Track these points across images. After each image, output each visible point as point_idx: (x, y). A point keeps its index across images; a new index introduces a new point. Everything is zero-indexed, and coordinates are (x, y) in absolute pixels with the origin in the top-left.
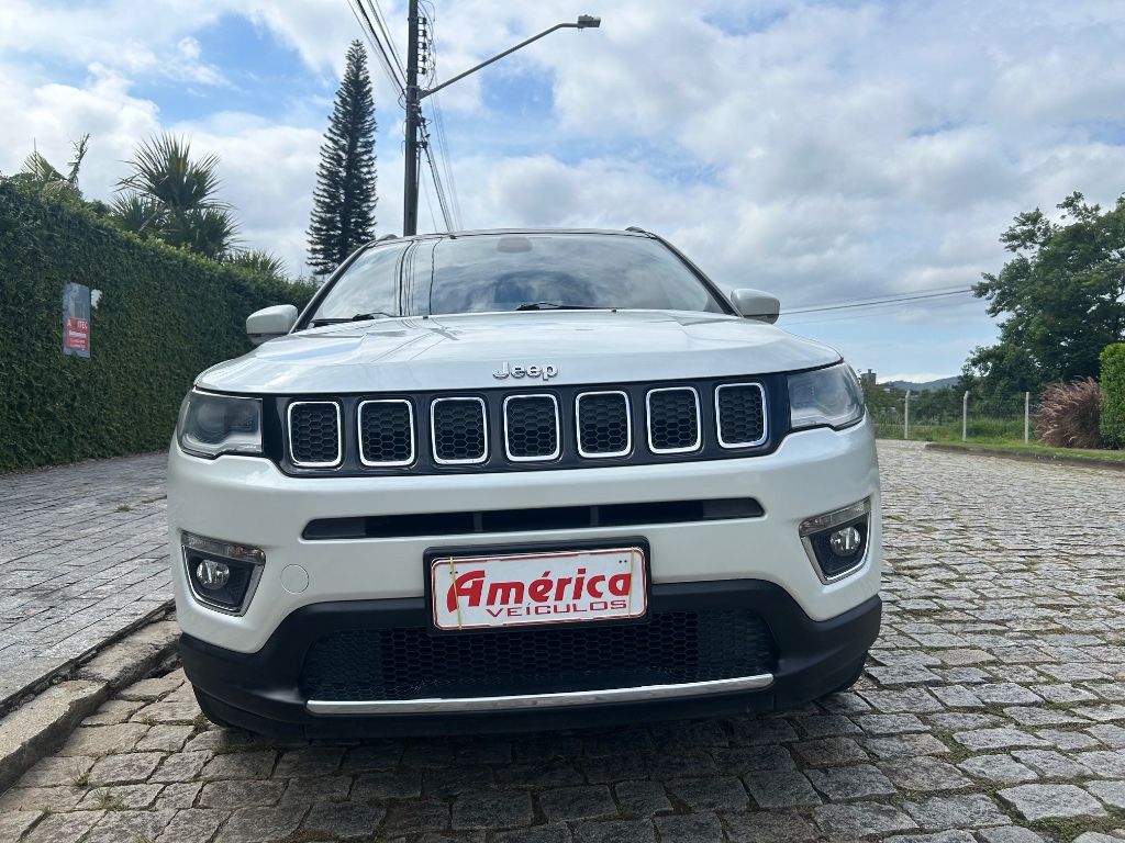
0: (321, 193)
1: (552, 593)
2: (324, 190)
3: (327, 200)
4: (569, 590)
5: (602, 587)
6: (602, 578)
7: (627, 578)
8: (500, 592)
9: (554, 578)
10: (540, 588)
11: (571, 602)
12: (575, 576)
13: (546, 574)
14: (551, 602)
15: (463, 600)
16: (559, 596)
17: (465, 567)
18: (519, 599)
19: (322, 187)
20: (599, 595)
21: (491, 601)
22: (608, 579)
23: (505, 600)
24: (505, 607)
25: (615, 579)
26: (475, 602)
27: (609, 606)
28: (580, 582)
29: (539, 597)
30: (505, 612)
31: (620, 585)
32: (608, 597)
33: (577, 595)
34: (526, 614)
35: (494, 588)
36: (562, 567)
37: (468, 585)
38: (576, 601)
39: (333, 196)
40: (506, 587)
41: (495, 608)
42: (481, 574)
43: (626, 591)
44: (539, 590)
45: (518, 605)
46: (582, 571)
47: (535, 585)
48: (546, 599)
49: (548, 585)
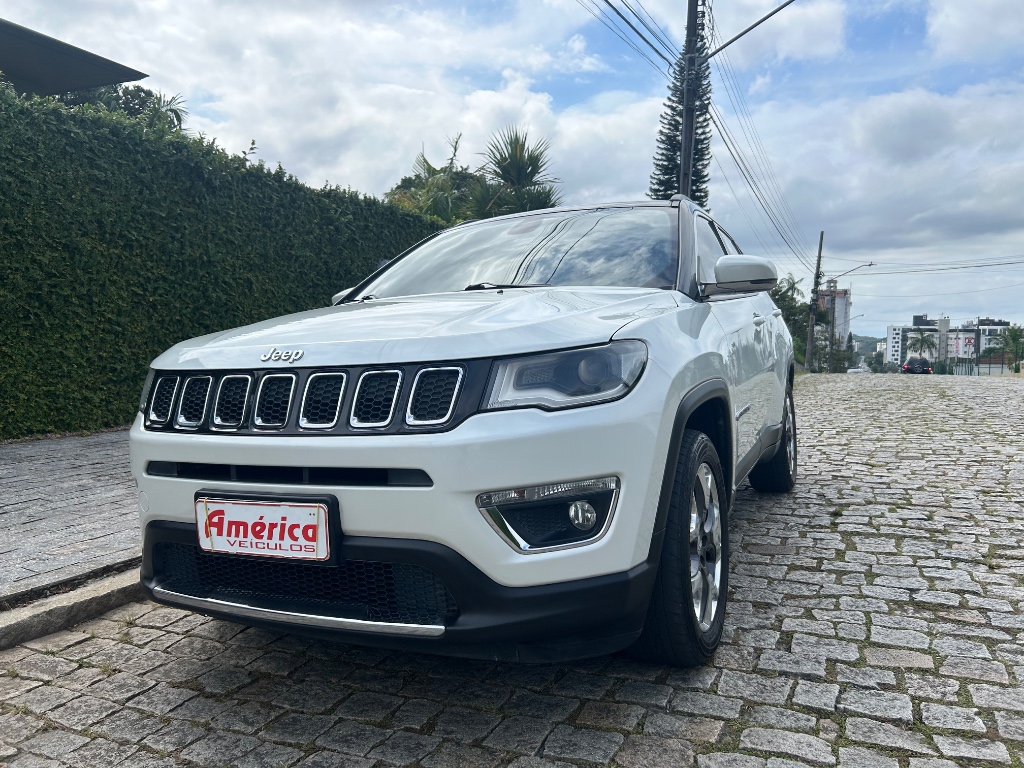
0: (660, 157)
1: (265, 533)
2: (663, 154)
3: (665, 163)
4: (276, 531)
5: (298, 532)
6: (298, 526)
7: (314, 528)
8: (234, 527)
9: (267, 522)
10: (258, 528)
11: (278, 542)
12: (280, 522)
13: (261, 518)
14: (265, 540)
15: (214, 530)
16: (270, 537)
17: (214, 507)
18: (245, 536)
19: (660, 152)
20: (296, 539)
21: (229, 534)
22: (302, 527)
23: (237, 535)
24: (238, 540)
25: (307, 528)
26: (220, 533)
27: (303, 549)
28: (283, 526)
29: (258, 535)
30: (237, 543)
31: (310, 533)
32: (302, 541)
33: (282, 537)
34: (251, 547)
35: (231, 524)
36: (271, 514)
37: (215, 519)
38: (281, 542)
39: (670, 159)
40: (238, 524)
41: (232, 539)
42: (221, 512)
43: (314, 539)
44: (258, 529)
45: (245, 539)
46: (284, 519)
47: (255, 525)
48: (262, 537)
49: (263, 526)
